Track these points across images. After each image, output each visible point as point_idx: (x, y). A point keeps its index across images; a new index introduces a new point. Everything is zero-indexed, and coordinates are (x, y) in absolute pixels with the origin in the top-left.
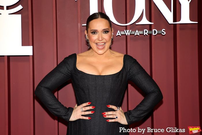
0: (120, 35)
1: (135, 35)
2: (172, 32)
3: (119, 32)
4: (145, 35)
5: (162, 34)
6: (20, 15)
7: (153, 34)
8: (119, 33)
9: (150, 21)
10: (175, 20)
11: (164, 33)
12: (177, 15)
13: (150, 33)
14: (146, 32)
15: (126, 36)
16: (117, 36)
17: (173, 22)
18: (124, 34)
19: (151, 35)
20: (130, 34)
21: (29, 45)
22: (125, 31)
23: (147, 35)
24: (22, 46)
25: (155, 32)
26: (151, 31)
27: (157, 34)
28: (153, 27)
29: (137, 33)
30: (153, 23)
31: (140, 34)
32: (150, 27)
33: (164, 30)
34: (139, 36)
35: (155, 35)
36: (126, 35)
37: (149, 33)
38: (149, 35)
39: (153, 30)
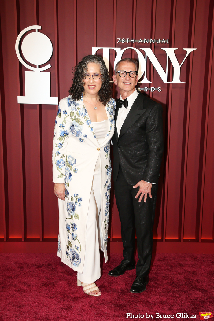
2: (166, 90)
4: (145, 91)
5: (158, 91)
6: (49, 72)
7: (152, 91)
9: (150, 80)
10: (168, 80)
11: (159, 90)
12: (170, 77)
13: (149, 90)
14: (146, 89)
17: (167, 82)
19: (150, 91)
21: (55, 96)
23: (147, 91)
24: (51, 97)
25: (153, 89)
27: (155, 91)
28: (152, 85)
29: (139, 90)
30: (152, 82)
32: (149, 86)
33: (159, 88)
35: (153, 92)
38: (148, 92)
39: (152, 88)
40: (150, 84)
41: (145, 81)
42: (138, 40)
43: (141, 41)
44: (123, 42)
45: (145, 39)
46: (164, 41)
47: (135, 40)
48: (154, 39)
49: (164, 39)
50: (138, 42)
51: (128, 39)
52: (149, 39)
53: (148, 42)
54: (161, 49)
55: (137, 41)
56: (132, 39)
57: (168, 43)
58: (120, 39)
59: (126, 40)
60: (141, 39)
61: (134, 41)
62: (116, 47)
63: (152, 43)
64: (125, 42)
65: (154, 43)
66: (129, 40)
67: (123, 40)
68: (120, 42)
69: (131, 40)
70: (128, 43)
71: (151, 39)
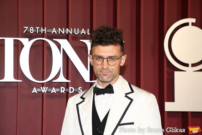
0: (37, 92)
1: (52, 92)
3: (35, 89)
4: (61, 92)
5: (79, 92)
7: (70, 92)
8: (35, 91)
9: (67, 79)
12: (93, 74)
13: (67, 90)
14: (63, 89)
15: (43, 94)
16: (33, 93)
17: (90, 80)
18: (40, 91)
19: (67, 93)
20: (47, 92)
22: (41, 88)
23: (64, 92)
25: (72, 90)
26: (68, 89)
27: (74, 92)
28: (69, 84)
29: (54, 91)
31: (56, 92)
32: (67, 85)
33: (80, 89)
34: (55, 93)
35: (72, 93)
36: (42, 92)
37: (65, 91)
38: (66, 93)
39: (70, 88)
40: (67, 83)
41: (62, 79)
42: (51, 30)
43: (54, 31)
44: (32, 31)
45: (59, 29)
46: (83, 31)
47: (48, 30)
48: (71, 29)
49: (83, 30)
50: (51, 32)
51: (38, 28)
52: (64, 29)
53: (63, 33)
54: (81, 40)
55: (49, 31)
56: (44, 29)
57: (88, 34)
58: (27, 28)
59: (35, 30)
60: (54, 29)
61: (45, 30)
62: (22, 38)
63: (69, 33)
64: (34, 32)
65: (71, 33)
66: (40, 30)
67: (32, 29)
68: (28, 31)
69: (42, 30)
70: (38, 32)
71: (67, 29)
